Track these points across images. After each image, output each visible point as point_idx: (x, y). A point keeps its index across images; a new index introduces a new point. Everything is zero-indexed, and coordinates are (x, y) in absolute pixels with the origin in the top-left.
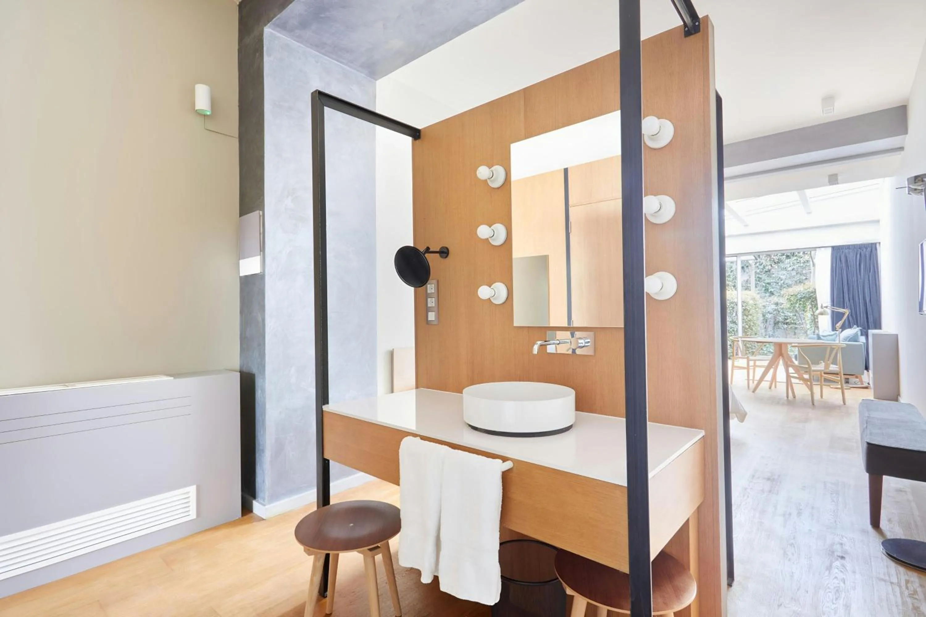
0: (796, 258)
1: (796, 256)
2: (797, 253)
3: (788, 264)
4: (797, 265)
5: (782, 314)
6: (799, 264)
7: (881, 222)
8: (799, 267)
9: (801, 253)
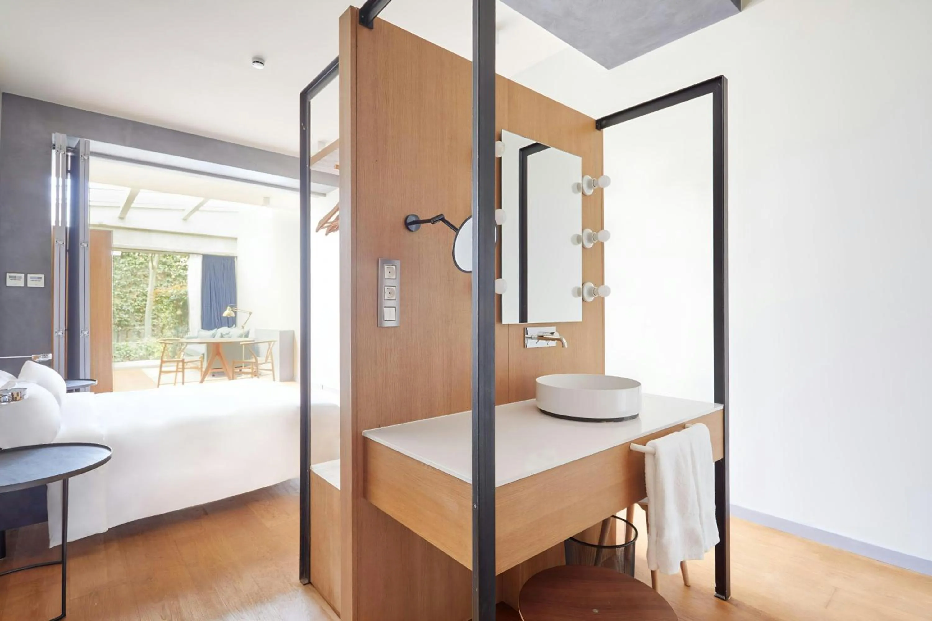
0: (131, 258)
1: (131, 256)
2: (132, 253)
3: (122, 263)
4: (132, 266)
5: (118, 316)
6: (134, 266)
7: (238, 240)
8: (134, 267)
9: (137, 254)
